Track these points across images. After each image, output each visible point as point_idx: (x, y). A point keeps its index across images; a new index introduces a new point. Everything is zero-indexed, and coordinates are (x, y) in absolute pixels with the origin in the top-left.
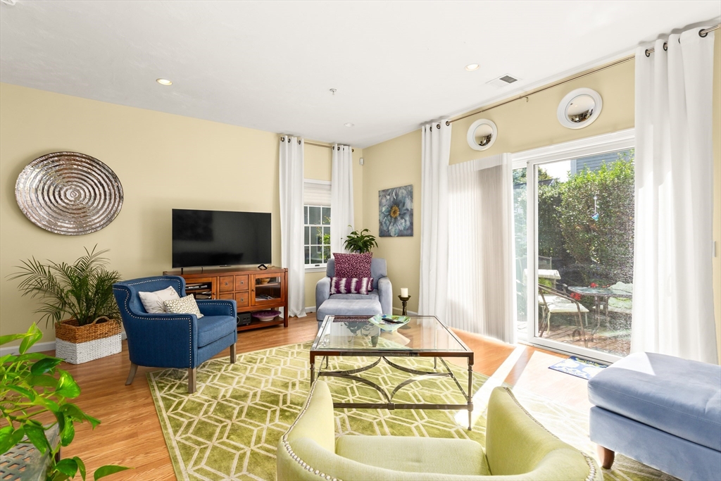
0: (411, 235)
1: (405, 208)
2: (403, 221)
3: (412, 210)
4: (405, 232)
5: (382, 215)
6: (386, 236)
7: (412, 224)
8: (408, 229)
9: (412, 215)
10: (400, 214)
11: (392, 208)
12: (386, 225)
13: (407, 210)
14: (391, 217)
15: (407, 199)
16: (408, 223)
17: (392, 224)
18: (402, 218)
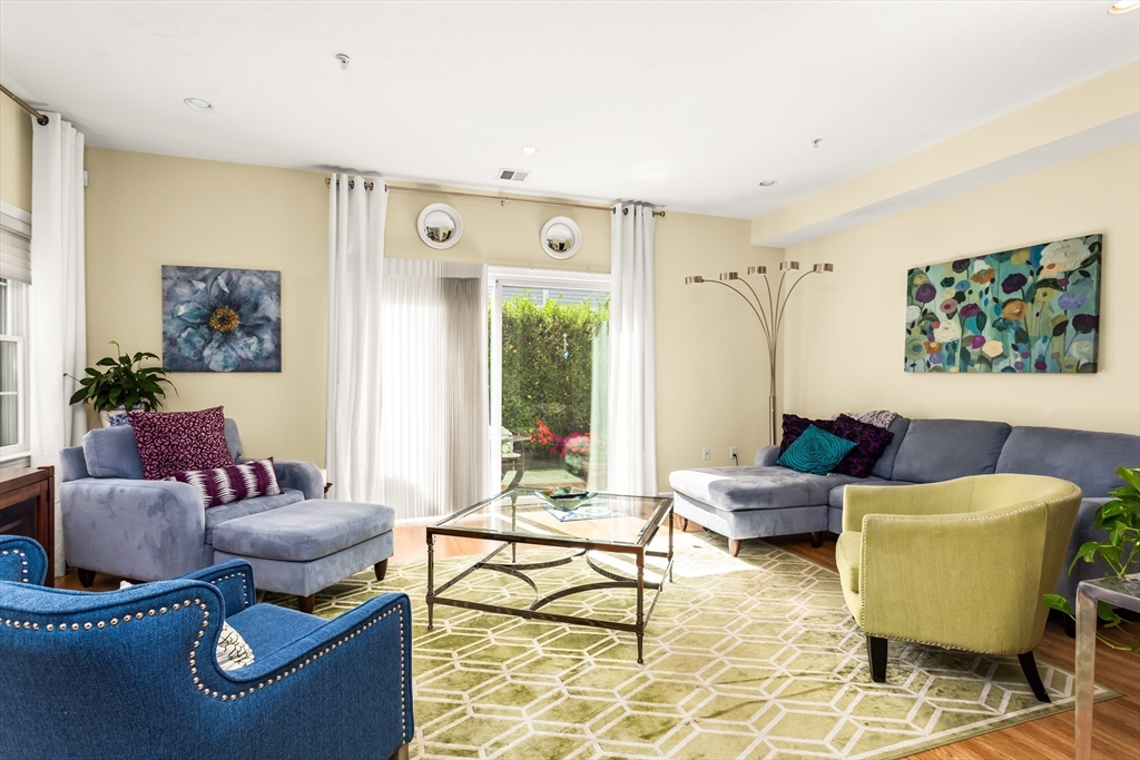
0: (278, 370)
1: (259, 314)
2: (254, 340)
3: (279, 319)
4: (260, 364)
5: (176, 322)
6: (193, 370)
7: (278, 347)
8: (268, 358)
9: (277, 330)
10: (241, 327)
11: (213, 309)
12: (193, 346)
13: (268, 319)
14: (211, 329)
15: (266, 297)
16: (269, 346)
17: (214, 344)
18: (250, 334)
